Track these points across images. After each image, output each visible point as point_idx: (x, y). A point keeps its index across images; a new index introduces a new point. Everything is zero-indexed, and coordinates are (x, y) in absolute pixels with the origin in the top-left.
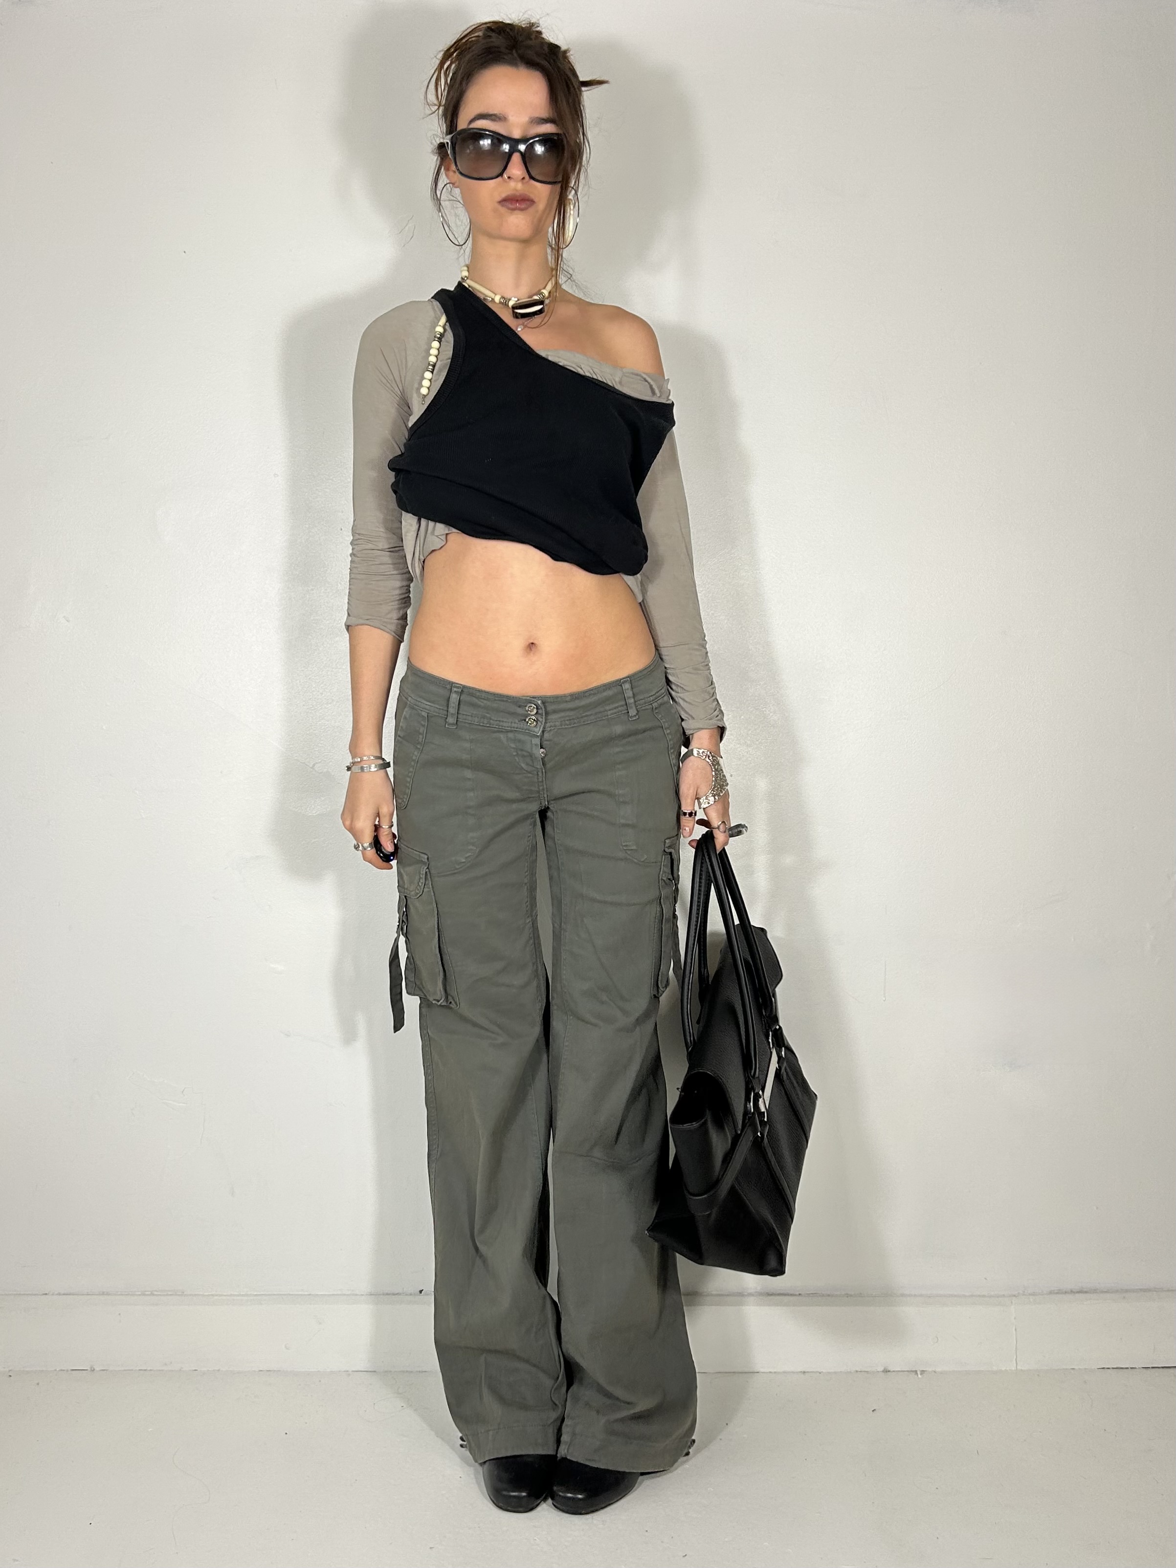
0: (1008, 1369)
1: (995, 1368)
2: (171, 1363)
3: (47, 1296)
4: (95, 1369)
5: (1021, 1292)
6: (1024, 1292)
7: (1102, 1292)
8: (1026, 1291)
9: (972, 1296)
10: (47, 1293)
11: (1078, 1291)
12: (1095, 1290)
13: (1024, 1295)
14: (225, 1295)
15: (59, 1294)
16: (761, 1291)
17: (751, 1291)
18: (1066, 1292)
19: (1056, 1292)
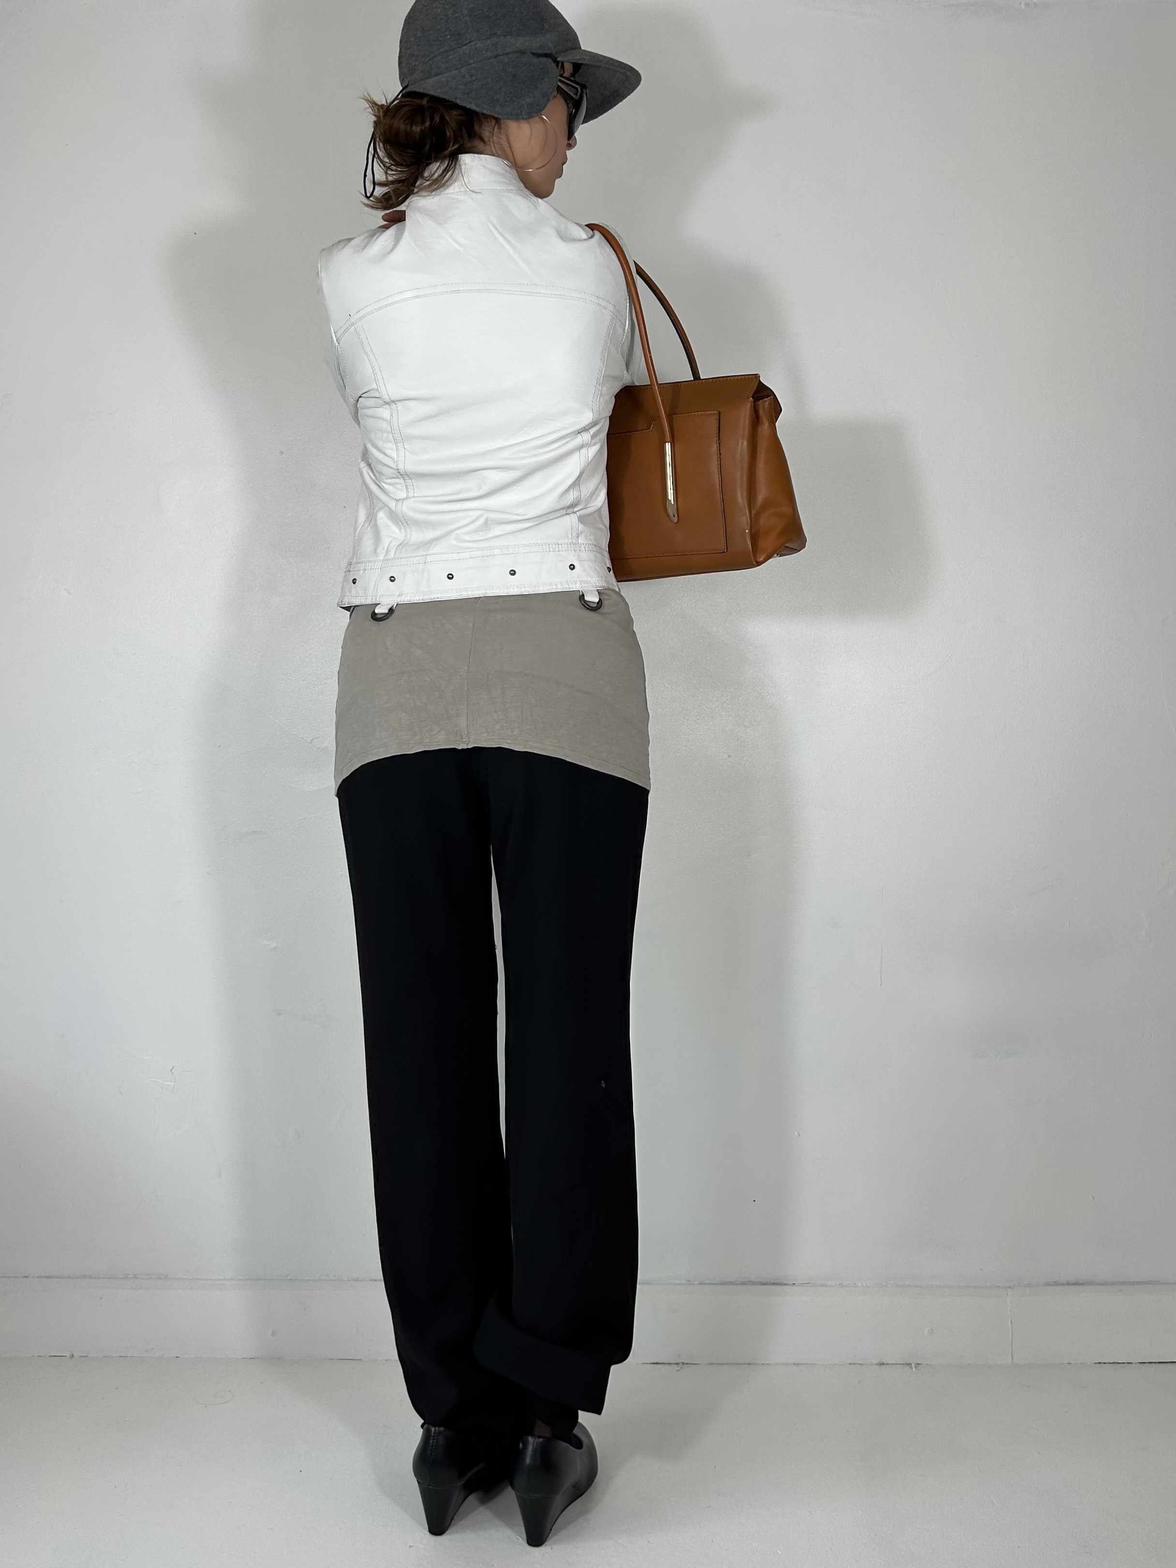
0: (1003, 1362)
1: (990, 1362)
2: (152, 1349)
3: (27, 1279)
4: (74, 1355)
5: (1017, 1284)
6: (1020, 1283)
7: (1099, 1284)
9: (970, 1287)
10: (27, 1275)
11: (1075, 1282)
12: (1091, 1282)
13: (1019, 1286)
14: (210, 1280)
15: (40, 1277)
16: (754, 1280)
17: (744, 1280)
18: (1062, 1284)
19: (1052, 1283)
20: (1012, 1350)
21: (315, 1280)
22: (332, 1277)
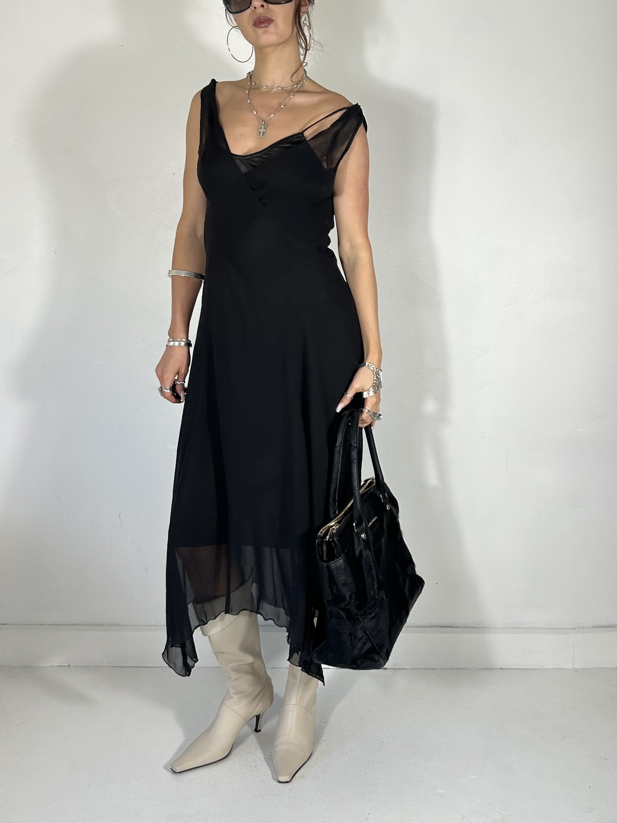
0: (568, 668)
1: (562, 667)
5: (577, 626)
9: (552, 629)
10: (43, 624)
11: (608, 626)
13: (579, 628)
14: (142, 626)
15: (50, 625)
16: (436, 625)
18: (601, 627)
19: (596, 626)
20: (574, 661)
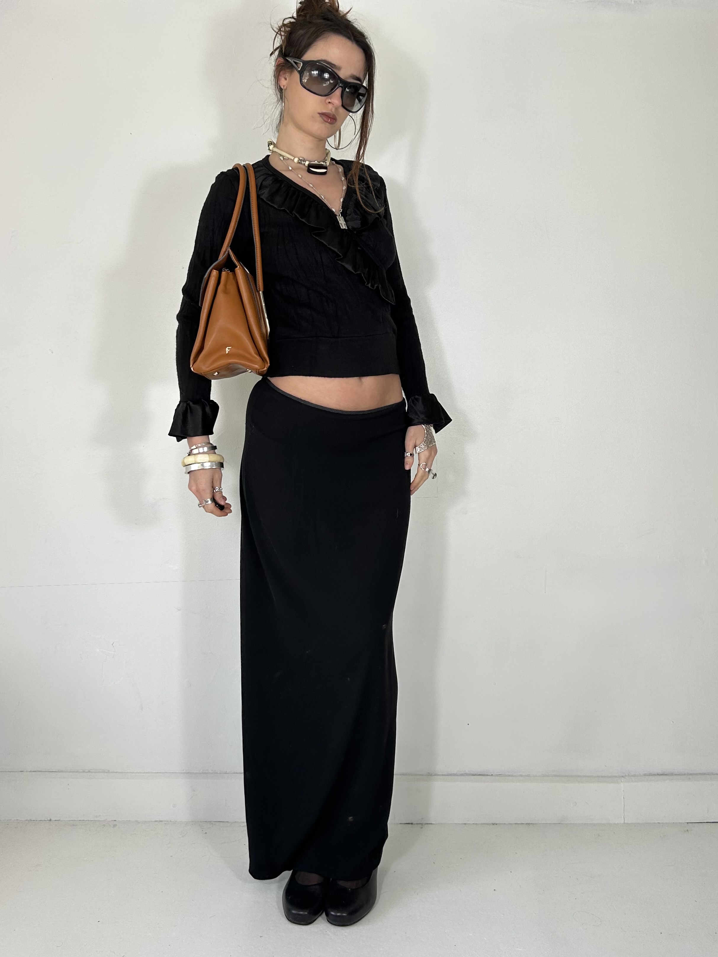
0: (619, 822)
1: (611, 822)
2: (100, 816)
3: (23, 772)
4: (51, 819)
5: (627, 774)
6: (629, 774)
7: (676, 775)
8: (630, 774)
9: (598, 776)
10: (23, 770)
11: (662, 774)
12: (671, 773)
13: (629, 776)
14: (135, 773)
15: (31, 771)
16: (467, 773)
17: (462, 773)
18: (654, 775)
19: (648, 774)
20: (624, 815)
21: (200, 773)
22: (210, 771)
